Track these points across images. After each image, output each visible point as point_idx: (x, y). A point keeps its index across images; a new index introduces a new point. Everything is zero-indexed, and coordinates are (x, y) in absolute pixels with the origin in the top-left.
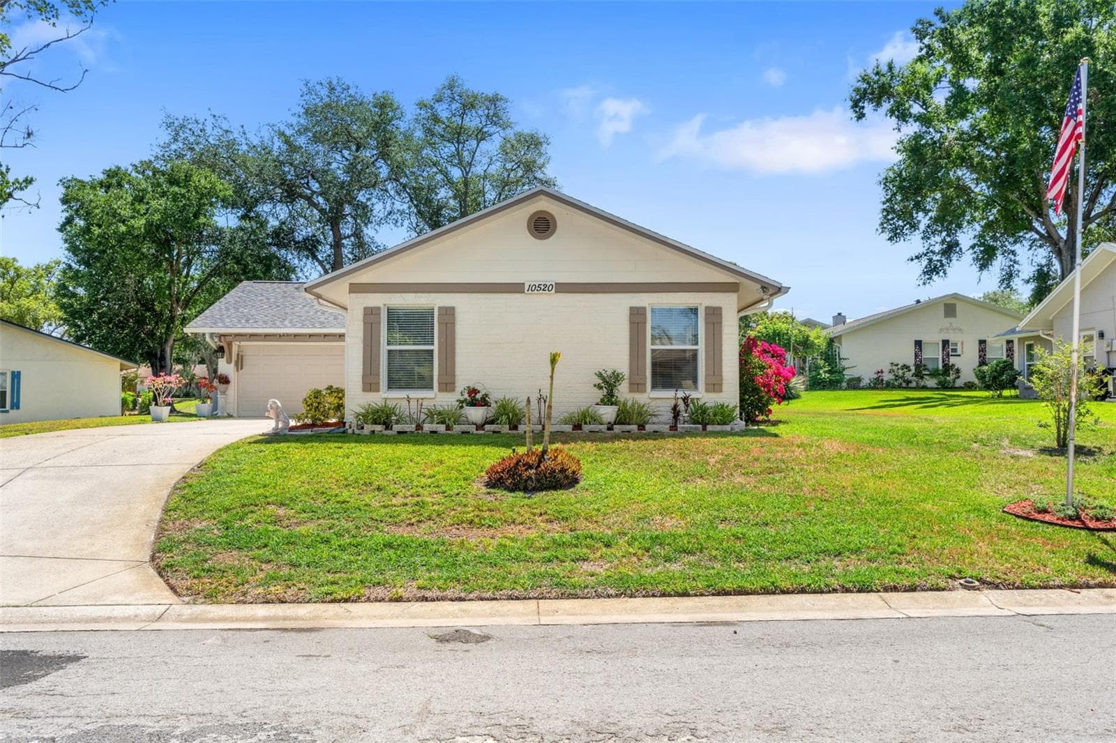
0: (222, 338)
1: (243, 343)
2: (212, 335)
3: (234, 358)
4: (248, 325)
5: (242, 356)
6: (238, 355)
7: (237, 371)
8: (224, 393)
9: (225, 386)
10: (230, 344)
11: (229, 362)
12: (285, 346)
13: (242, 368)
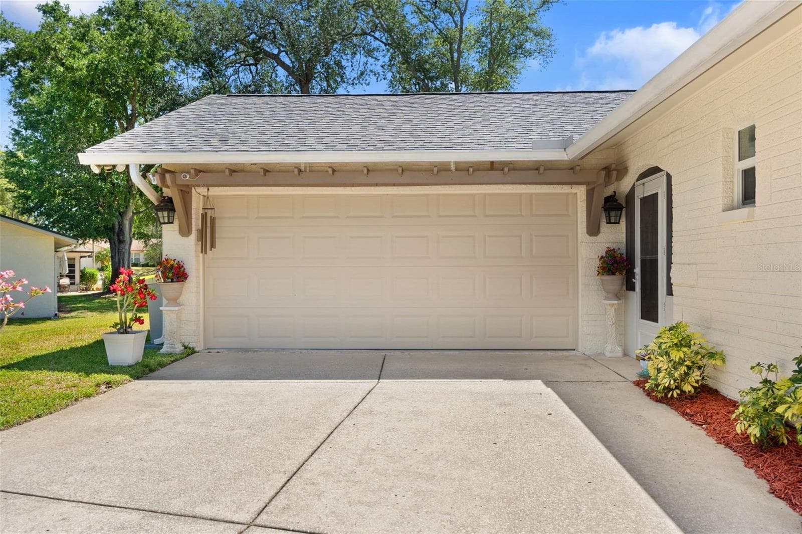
0: (168, 176)
1: (215, 191)
2: (146, 169)
3: (196, 223)
4: (225, 148)
5: (213, 220)
6: (204, 216)
7: (204, 250)
8: (174, 301)
9: (176, 285)
10: (186, 193)
11: (185, 231)
12: (304, 197)
13: (213, 246)
